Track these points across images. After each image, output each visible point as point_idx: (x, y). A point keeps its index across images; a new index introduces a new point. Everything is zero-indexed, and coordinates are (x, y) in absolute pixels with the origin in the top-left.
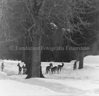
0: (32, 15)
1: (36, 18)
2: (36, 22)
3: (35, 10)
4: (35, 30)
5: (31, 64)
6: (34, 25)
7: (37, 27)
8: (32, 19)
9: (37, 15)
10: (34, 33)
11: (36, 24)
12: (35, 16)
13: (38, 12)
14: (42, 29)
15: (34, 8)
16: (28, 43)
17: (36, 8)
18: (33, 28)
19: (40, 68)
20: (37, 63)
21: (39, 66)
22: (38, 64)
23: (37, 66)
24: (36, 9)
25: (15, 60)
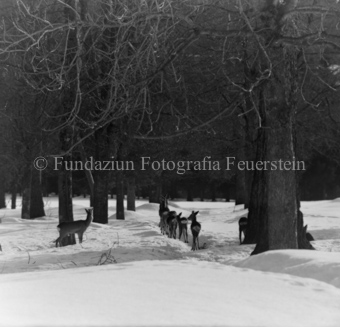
0: (258, 37)
1: (274, 47)
2: (272, 60)
3: (268, 18)
4: (272, 90)
5: (266, 204)
6: (268, 73)
7: (277, 79)
8: (261, 52)
9: (277, 36)
10: (269, 100)
11: (275, 69)
12: (268, 40)
13: (279, 27)
14: (297, 84)
15: (264, 14)
17: (273, 12)
18: (264, 82)
19: (296, 216)
20: (287, 202)
21: (293, 209)
22: (288, 204)
23: (286, 211)
24: (271, 15)
25: (214, 200)
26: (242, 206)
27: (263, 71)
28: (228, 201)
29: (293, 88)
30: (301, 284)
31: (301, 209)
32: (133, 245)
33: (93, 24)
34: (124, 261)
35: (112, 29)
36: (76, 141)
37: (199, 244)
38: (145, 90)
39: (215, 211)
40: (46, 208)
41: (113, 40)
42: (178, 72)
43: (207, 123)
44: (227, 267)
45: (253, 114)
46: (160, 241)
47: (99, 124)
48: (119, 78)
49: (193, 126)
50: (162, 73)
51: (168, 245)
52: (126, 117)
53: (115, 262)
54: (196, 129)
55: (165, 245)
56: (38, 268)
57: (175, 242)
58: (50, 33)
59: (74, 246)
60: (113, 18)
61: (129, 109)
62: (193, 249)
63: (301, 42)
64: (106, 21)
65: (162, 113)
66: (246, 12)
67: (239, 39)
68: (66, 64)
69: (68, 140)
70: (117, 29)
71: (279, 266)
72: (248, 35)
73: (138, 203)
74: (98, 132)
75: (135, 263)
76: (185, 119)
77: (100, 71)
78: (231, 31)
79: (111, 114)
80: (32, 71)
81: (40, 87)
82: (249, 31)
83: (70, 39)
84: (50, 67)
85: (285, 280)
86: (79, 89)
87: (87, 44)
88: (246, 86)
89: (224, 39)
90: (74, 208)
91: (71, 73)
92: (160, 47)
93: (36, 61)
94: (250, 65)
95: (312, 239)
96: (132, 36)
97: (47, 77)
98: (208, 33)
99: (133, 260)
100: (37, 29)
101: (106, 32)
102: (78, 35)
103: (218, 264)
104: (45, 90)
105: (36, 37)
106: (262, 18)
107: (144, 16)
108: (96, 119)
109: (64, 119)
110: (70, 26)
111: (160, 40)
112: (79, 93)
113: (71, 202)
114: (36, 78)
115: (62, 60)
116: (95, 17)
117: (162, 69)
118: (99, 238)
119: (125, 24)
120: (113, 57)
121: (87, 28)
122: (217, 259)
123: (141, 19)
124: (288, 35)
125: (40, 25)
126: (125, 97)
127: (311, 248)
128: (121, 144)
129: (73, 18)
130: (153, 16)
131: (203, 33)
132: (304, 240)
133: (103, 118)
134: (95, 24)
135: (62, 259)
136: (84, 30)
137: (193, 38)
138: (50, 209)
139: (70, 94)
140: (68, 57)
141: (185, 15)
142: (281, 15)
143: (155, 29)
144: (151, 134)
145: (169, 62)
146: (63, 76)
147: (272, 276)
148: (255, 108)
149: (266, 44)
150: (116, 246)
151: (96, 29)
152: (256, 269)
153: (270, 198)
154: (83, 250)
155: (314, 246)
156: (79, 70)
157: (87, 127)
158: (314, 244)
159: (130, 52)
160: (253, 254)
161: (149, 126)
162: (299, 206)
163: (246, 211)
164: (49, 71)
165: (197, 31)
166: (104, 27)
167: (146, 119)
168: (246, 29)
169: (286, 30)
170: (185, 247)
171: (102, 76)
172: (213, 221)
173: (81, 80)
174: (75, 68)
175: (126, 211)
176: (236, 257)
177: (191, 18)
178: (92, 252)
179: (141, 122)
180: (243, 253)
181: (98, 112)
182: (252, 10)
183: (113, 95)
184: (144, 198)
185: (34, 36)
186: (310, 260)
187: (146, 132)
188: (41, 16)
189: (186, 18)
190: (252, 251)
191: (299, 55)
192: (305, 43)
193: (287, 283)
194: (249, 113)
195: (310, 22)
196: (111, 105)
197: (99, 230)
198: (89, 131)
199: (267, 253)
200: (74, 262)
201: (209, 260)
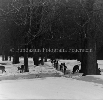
0: (86, 10)
1: (90, 13)
2: (90, 17)
4: (90, 26)
5: (87, 61)
7: (91, 23)
8: (86, 15)
9: (91, 10)
10: (88, 29)
11: (90, 20)
12: (89, 11)
13: (92, 7)
14: (97, 24)
15: (87, 3)
16: (84, 40)
18: (87, 24)
19: (96, 65)
20: (93, 60)
21: (95, 63)
22: (94, 61)
23: (93, 63)
24: (90, 3)
25: (71, 59)
26: (80, 61)
27: (87, 20)
28: (75, 60)
29: (96, 26)
30: (97, 86)
31: (97, 63)
32: (46, 72)
33: (35, 5)
34: (43, 77)
35: (41, 7)
36: (29, 41)
37: (66, 73)
38: (51, 26)
39: (71, 63)
40: (20, 60)
41: (41, 10)
42: (61, 20)
43: (69, 36)
44: (75, 80)
45: (84, 33)
46: (54, 71)
47: (36, 35)
48: (43, 22)
49: (65, 37)
50: (56, 20)
51: (57, 73)
52: (45, 34)
53: (41, 77)
54: (66, 38)
55: (56, 73)
56: (17, 79)
57: (59, 72)
58: (22, 8)
59: (28, 72)
60: (41, 3)
61: (46, 31)
62: (64, 74)
63: (99, 11)
64: (39, 4)
65: (56, 33)
66: (82, 2)
67: (80, 11)
68: (27, 17)
69: (27, 40)
70: (43, 7)
71: (91, 80)
72: (83, 9)
73: (48, 60)
74: (36, 38)
75: (47, 78)
76: (63, 34)
77: (37, 19)
78: (77, 8)
79: (40, 33)
80: (17, 19)
81: (19, 24)
82: (83, 8)
83: (28, 10)
84: (22, 18)
85: (92, 84)
86: (31, 25)
87: (33, 11)
88: (82, 25)
89: (75, 10)
90: (28, 61)
91: (28, 20)
92: (56, 12)
93: (18, 16)
94: (83, 18)
95: (101, 72)
96: (47, 9)
97: (21, 21)
98: (70, 8)
99: (46, 77)
100: (18, 6)
101: (39, 8)
102: (31, 8)
103: (72, 79)
104: (20, 25)
105: (18, 9)
106: (87, 4)
107: (51, 3)
108: (36, 34)
109: (26, 34)
110: (29, 6)
111: (56, 10)
112: (31, 26)
113: (28, 59)
114: (18, 21)
115: (26, 16)
116: (36, 3)
117: (56, 19)
118: (36, 70)
119: (45, 5)
120: (41, 15)
121: (34, 6)
122: (71, 77)
123: (50, 4)
124: (95, 10)
125: (19, 5)
126: (44, 27)
127: (100, 74)
128: (43, 42)
129: (29, 3)
130: (54, 3)
131: (69, 8)
132: (98, 72)
133: (38, 34)
134: (36, 5)
135: (25, 76)
136: (33, 7)
137: (66, 10)
138: (21, 61)
139: (28, 26)
140: (27, 15)
141: (63, 3)
142: (93, 3)
143: (54, 7)
144: (52, 39)
145: (58, 17)
146: (26, 21)
147: (88, 83)
148: (84, 31)
149: (88, 12)
150: (41, 72)
151: (36, 6)
152: (83, 81)
153: (88, 59)
154: (31, 74)
155: (101, 74)
156: (31, 19)
157: (33, 36)
158: (101, 73)
159: (46, 14)
160: (82, 76)
161: (52, 36)
162: (97, 62)
163: (81, 63)
164: (22, 19)
165: (67, 8)
166: (39, 6)
167: (51, 34)
168: (82, 8)
169: (94, 8)
170: (62, 74)
171: (38, 21)
172: (71, 66)
173: (31, 22)
174: (30, 18)
175: (44, 62)
176: (77, 77)
177: (65, 4)
178: (34, 74)
179: (49, 35)
180: (80, 76)
181: (36, 32)
182: (84, 2)
183: (41, 27)
184: (50, 58)
185: (17, 9)
186: (100, 78)
187: (51, 38)
188: (20, 2)
189: (64, 4)
190: (82, 75)
191: (98, 16)
192: (100, 12)
193: (93, 85)
194: (82, 33)
195: (101, 5)
196: (40, 30)
197: (36, 68)
198: (34, 37)
199: (87, 76)
200: (28, 77)
201: (69, 78)
